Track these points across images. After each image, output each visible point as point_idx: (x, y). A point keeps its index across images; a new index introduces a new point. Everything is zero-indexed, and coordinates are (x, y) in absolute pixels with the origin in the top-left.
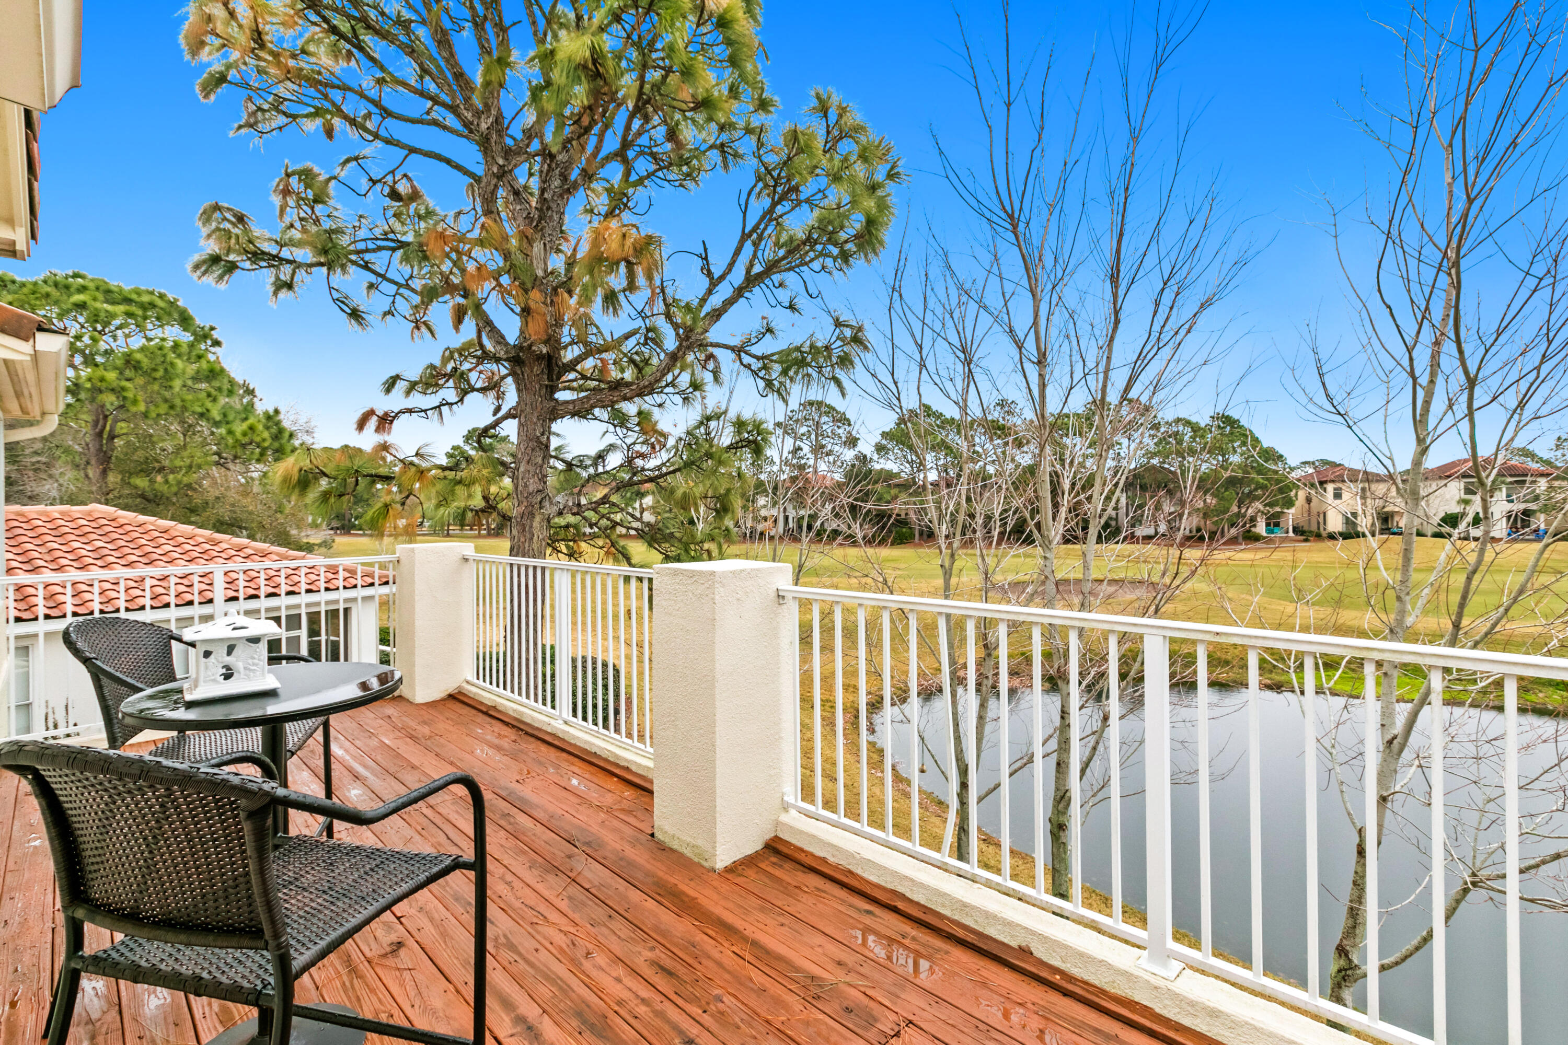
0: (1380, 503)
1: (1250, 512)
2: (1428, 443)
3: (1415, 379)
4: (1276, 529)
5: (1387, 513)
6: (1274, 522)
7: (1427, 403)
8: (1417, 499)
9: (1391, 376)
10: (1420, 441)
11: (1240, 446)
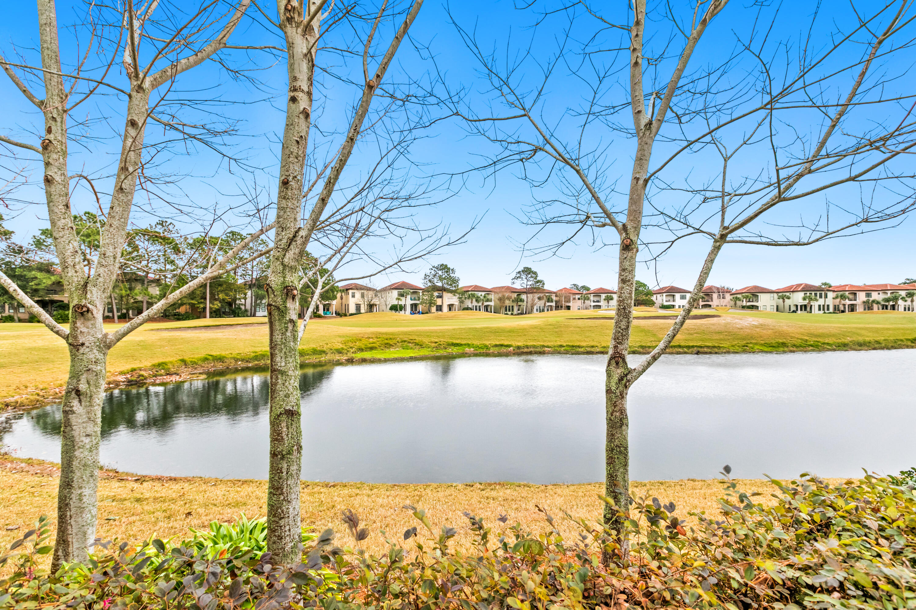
4: (328, 313)
6: (327, 308)
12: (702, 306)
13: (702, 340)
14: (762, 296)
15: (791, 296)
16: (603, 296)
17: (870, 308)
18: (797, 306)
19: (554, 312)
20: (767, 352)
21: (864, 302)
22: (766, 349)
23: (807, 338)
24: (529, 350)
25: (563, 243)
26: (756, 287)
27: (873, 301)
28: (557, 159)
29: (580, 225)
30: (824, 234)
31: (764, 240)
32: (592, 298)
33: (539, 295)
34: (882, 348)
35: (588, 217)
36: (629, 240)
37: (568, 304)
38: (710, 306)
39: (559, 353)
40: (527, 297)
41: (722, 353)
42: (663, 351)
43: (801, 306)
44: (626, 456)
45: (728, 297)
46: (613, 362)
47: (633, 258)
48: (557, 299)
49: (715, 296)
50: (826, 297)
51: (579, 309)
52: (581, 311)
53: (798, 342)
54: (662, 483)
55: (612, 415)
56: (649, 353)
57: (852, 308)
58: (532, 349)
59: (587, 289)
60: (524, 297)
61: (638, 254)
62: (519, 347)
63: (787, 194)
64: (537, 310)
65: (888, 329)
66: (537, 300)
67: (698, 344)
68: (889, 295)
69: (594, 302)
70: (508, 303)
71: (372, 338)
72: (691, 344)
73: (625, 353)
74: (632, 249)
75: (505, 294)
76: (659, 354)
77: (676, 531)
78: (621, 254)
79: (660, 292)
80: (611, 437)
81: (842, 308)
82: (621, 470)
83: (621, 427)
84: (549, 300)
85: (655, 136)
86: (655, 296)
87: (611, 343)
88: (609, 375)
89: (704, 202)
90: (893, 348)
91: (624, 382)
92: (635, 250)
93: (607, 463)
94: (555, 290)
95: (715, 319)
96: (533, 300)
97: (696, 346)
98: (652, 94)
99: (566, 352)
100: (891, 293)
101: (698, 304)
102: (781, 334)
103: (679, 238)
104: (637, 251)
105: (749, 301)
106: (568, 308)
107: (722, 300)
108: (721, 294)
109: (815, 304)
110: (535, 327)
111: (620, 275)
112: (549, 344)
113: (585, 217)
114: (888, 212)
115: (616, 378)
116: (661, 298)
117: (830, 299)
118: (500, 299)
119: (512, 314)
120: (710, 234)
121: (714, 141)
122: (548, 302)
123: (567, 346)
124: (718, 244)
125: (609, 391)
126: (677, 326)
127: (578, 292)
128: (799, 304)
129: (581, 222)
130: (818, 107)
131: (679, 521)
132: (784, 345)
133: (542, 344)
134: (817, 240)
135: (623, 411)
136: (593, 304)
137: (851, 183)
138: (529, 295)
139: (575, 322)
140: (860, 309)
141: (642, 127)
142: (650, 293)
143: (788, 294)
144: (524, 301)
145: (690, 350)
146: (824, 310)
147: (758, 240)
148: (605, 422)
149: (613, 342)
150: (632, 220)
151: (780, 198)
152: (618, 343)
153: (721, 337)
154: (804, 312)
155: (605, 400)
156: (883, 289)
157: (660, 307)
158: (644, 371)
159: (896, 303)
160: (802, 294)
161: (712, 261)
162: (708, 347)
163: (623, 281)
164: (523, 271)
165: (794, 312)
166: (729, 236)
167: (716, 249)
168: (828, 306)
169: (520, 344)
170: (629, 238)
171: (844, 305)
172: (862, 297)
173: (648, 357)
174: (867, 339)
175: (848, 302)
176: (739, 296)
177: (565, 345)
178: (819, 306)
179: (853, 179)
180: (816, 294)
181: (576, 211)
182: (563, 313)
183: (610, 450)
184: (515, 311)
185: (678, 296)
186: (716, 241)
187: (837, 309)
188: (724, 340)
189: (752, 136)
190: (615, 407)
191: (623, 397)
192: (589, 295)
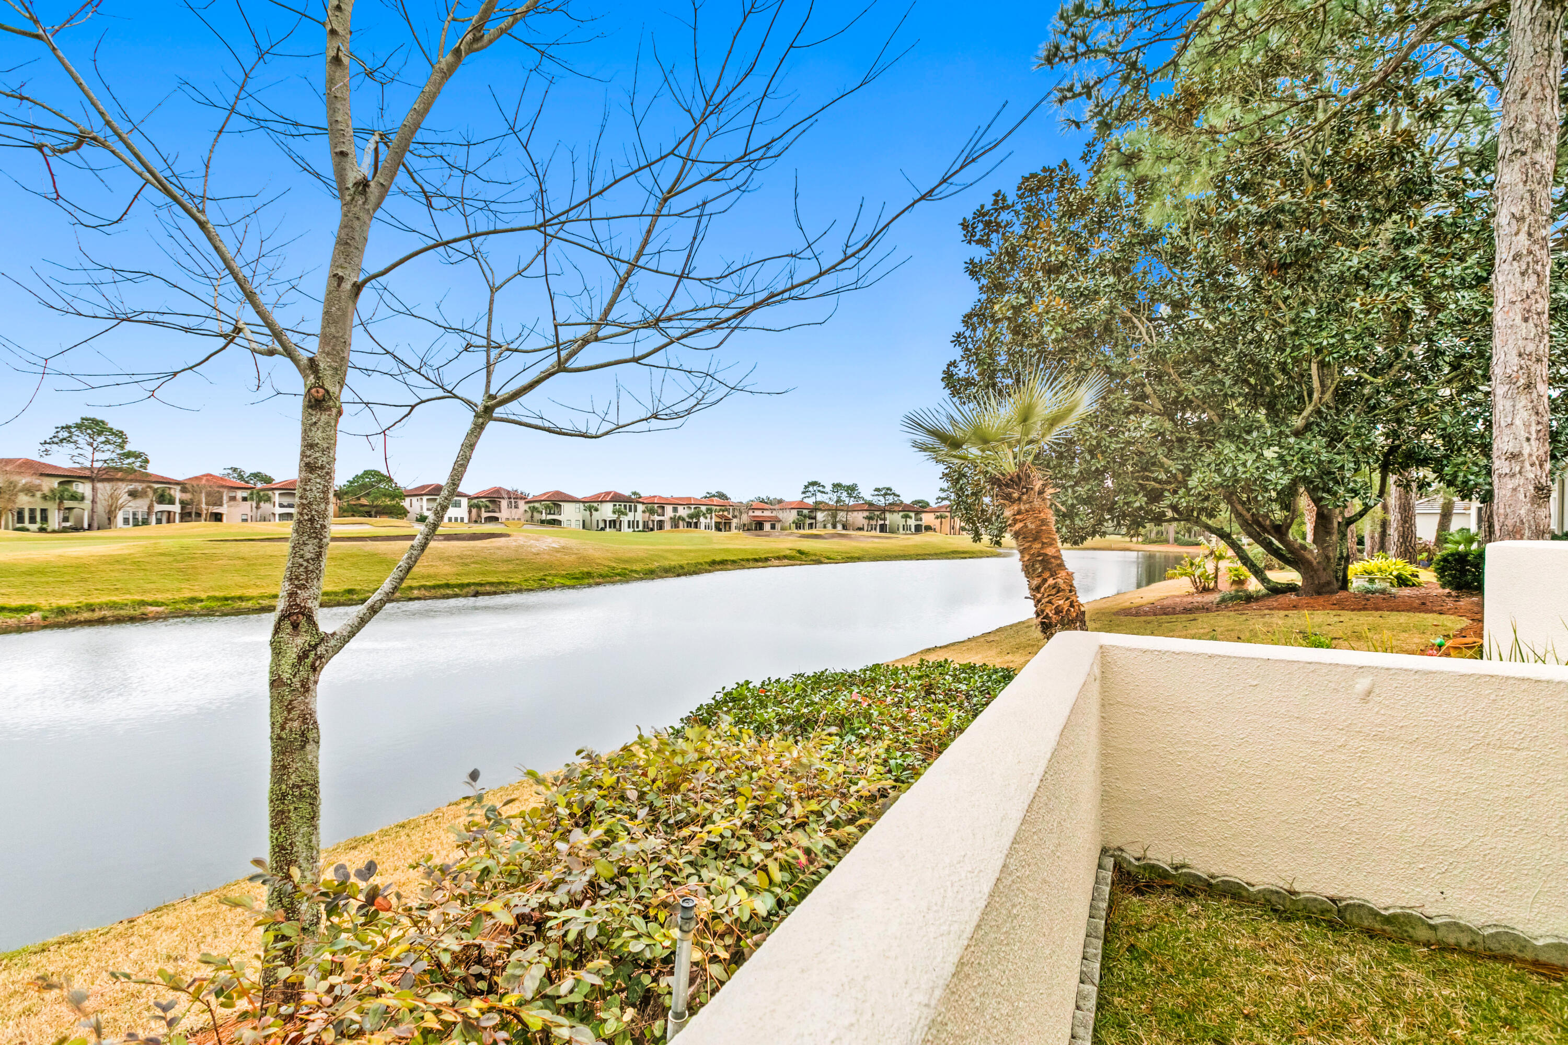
12: (486, 519)
13: (483, 574)
14: (566, 507)
15: (599, 507)
17: (677, 526)
18: (605, 522)
19: (178, 526)
20: (569, 587)
21: (671, 518)
22: (568, 583)
23: (614, 565)
24: (97, 615)
25: (175, 374)
26: (558, 493)
27: (679, 517)
28: (147, 181)
29: (222, 342)
30: (614, 426)
31: (547, 424)
32: (276, 498)
33: (132, 487)
34: (685, 574)
35: (238, 330)
36: (321, 390)
37: (216, 510)
38: (496, 519)
39: (188, 615)
40: (94, 489)
41: (512, 591)
42: (390, 598)
43: (610, 522)
44: (313, 801)
45: (522, 506)
46: (287, 624)
47: (331, 426)
48: (187, 497)
49: (504, 503)
50: (636, 510)
51: (245, 520)
52: (249, 524)
53: (605, 570)
54: (403, 826)
55: (283, 728)
56: (363, 601)
57: (661, 525)
58: (107, 613)
59: (268, 480)
60: (82, 488)
61: (341, 419)
62: (61, 611)
63: (572, 364)
64: (126, 521)
65: (690, 551)
66: (126, 496)
67: (477, 580)
68: (692, 510)
69: (281, 506)
70: (26, 501)
72: (466, 581)
73: (313, 604)
74: (329, 408)
75: (15, 478)
76: (383, 602)
77: (373, 908)
78: (306, 415)
79: (417, 493)
80: (280, 770)
81: (650, 524)
82: (304, 829)
83: (303, 747)
84: (164, 499)
85: (374, 210)
86: (408, 499)
87: (282, 588)
88: (277, 650)
89: (466, 350)
90: (695, 573)
91: (309, 661)
92: (334, 411)
93: (272, 826)
94: (180, 478)
95: (503, 539)
96: (112, 497)
97: (474, 584)
98: (372, 132)
99: (209, 613)
100: (694, 508)
101: (479, 516)
102: (585, 560)
103: (422, 402)
104: (340, 413)
105: (550, 513)
106: (218, 517)
107: (514, 510)
108: (513, 501)
109: (625, 519)
110: (117, 561)
111: (303, 455)
112: (160, 597)
113: (232, 327)
114: (676, 409)
115: (292, 654)
116: (419, 504)
117: (640, 515)
119: (42, 530)
120: (468, 403)
121: (475, 255)
122: (160, 502)
123: (209, 598)
124: (481, 420)
125: (276, 683)
126: (415, 552)
127: (243, 484)
128: (608, 520)
129: (225, 336)
130: (607, 256)
131: (381, 887)
132: (589, 575)
133: (138, 598)
134: (607, 433)
135: (308, 718)
136: (278, 510)
137: (633, 365)
138: (99, 485)
139: (231, 548)
140: (667, 526)
141: (350, 185)
142: (399, 494)
143: (595, 505)
144: (82, 499)
145: (465, 591)
146: (633, 527)
147: (538, 422)
148: (268, 744)
149: (287, 586)
150: (328, 354)
151: (561, 367)
152: (297, 586)
153: (511, 567)
154: (613, 530)
155: (268, 701)
156: (687, 503)
157: (417, 520)
158: (352, 634)
159: (698, 520)
160: (611, 506)
161: (472, 447)
162: (491, 584)
163: (309, 467)
164: (78, 426)
165: (602, 529)
166: (497, 410)
167: (478, 429)
168: (638, 522)
169: (63, 602)
170: (322, 387)
171: (653, 521)
172: (669, 511)
173: (361, 609)
174: (673, 563)
175: (657, 518)
176: (537, 505)
177: (203, 596)
178: (629, 522)
179: (636, 360)
180: (625, 507)
181: (206, 310)
182: (202, 529)
183: (279, 798)
184: (54, 523)
186: (477, 416)
187: (647, 528)
188: (515, 572)
189: (529, 265)
190: (289, 712)
191: (307, 690)
192: (270, 493)
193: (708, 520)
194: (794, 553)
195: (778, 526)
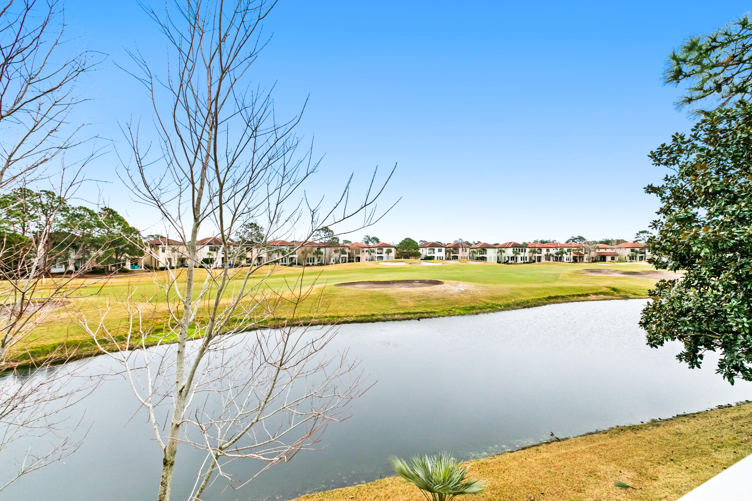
0: (180, 254)
1: (123, 258)
2: (200, 221)
3: (193, 184)
4: (136, 267)
5: (183, 258)
6: (135, 263)
7: (199, 199)
8: (194, 251)
9: (182, 182)
10: (196, 219)
11: (118, 225)
12: (452, 258)
13: (425, 307)
15: (505, 251)
16: (385, 249)
17: (549, 260)
18: (509, 257)
19: (348, 263)
21: (545, 255)
26: (486, 244)
27: (550, 255)
32: (376, 251)
33: (335, 249)
37: (358, 256)
38: (457, 257)
40: (325, 250)
43: (511, 257)
45: (468, 250)
48: (350, 251)
49: (460, 250)
50: (525, 251)
51: (367, 261)
60: (322, 250)
64: (333, 261)
66: (333, 252)
68: (559, 250)
69: (378, 253)
70: (309, 256)
71: (160, 318)
75: (307, 248)
79: (425, 246)
81: (533, 259)
84: (344, 252)
86: (421, 249)
96: (330, 253)
97: (420, 312)
100: (560, 249)
101: (450, 256)
105: (481, 254)
106: (359, 259)
107: (465, 253)
108: (464, 249)
116: (425, 251)
117: (527, 254)
118: (303, 253)
119: (313, 265)
122: (342, 254)
127: (366, 246)
128: (510, 256)
136: (377, 256)
138: (327, 249)
142: (417, 247)
143: (503, 249)
144: (323, 254)
146: (524, 260)
153: (438, 303)
154: (513, 262)
156: (556, 247)
157: (424, 259)
159: (562, 255)
160: (511, 249)
162: (427, 313)
168: (526, 257)
171: (535, 257)
172: (544, 252)
175: (537, 255)
178: (521, 257)
180: (519, 250)
182: (354, 264)
184: (316, 262)
185: (436, 249)
187: (532, 261)
188: (439, 305)
192: (374, 249)
193: (569, 256)
194: (609, 290)
195: (617, 258)
